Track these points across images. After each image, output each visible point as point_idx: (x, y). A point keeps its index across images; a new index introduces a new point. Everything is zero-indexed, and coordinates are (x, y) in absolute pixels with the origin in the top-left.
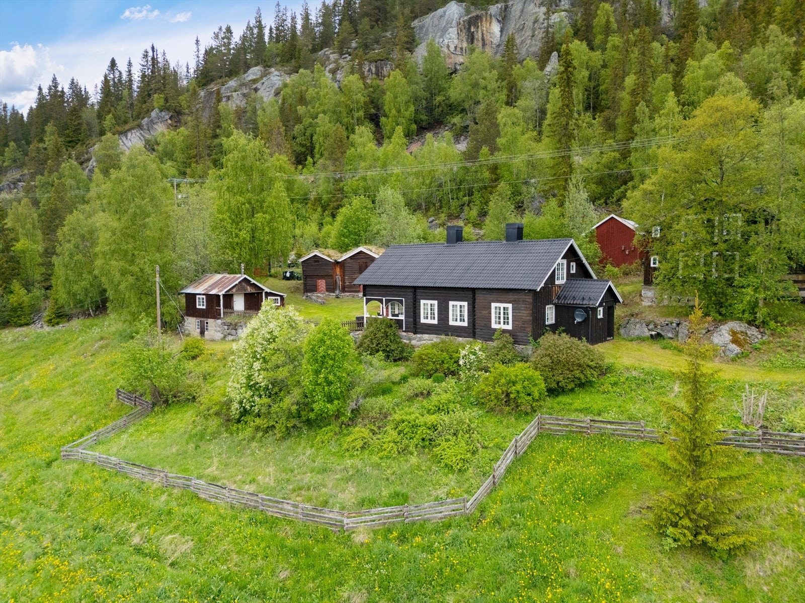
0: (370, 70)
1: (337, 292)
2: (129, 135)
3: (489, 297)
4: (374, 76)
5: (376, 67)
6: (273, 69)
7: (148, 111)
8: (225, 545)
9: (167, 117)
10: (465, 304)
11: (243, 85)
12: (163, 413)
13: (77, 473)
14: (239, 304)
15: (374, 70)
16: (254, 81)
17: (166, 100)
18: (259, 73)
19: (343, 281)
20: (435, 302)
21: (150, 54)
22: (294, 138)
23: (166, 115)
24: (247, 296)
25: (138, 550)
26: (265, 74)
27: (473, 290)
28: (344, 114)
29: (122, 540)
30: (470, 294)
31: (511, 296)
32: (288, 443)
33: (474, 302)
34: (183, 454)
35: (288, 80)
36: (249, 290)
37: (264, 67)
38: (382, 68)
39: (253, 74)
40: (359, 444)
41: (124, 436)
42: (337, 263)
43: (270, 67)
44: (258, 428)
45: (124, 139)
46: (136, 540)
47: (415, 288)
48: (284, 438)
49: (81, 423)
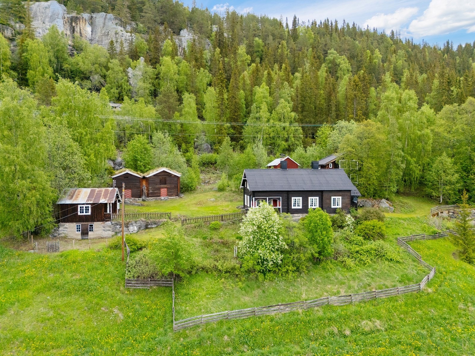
1: (144, 197)
3: (331, 194)
10: (318, 198)
19: (148, 190)
20: (301, 198)
27: (322, 192)
30: (320, 193)
31: (341, 193)
33: (322, 197)
42: (145, 178)
47: (288, 192)
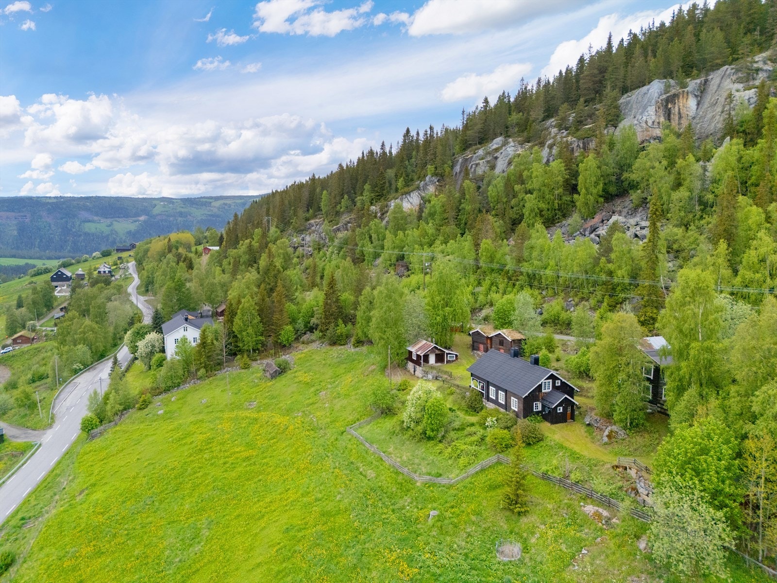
0: (578, 146)
2: (412, 194)
3: (511, 394)
4: (582, 150)
5: (584, 143)
6: (511, 140)
7: (425, 176)
8: (383, 478)
9: (436, 180)
11: (489, 153)
12: (385, 418)
13: (350, 440)
14: (432, 359)
15: (581, 145)
16: (497, 150)
17: (436, 168)
18: (501, 143)
20: (495, 389)
21: (429, 132)
22: (512, 208)
23: (435, 179)
24: (436, 355)
25: (361, 473)
26: (505, 144)
28: (547, 192)
29: (358, 469)
30: (505, 391)
32: (418, 444)
33: (506, 394)
34: (385, 440)
35: (520, 151)
36: (437, 352)
37: (505, 137)
38: (588, 144)
39: (496, 144)
40: (439, 451)
41: (369, 427)
42: (488, 338)
43: (509, 137)
44: (411, 436)
45: (408, 197)
46: (361, 470)
48: (418, 442)
49: (356, 416)
